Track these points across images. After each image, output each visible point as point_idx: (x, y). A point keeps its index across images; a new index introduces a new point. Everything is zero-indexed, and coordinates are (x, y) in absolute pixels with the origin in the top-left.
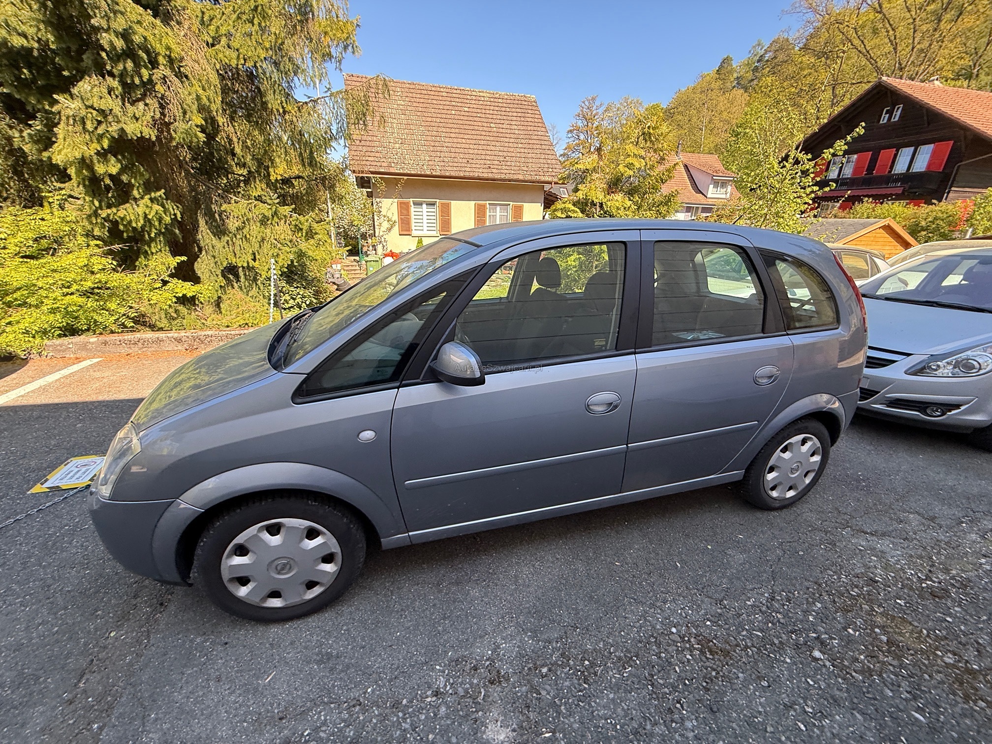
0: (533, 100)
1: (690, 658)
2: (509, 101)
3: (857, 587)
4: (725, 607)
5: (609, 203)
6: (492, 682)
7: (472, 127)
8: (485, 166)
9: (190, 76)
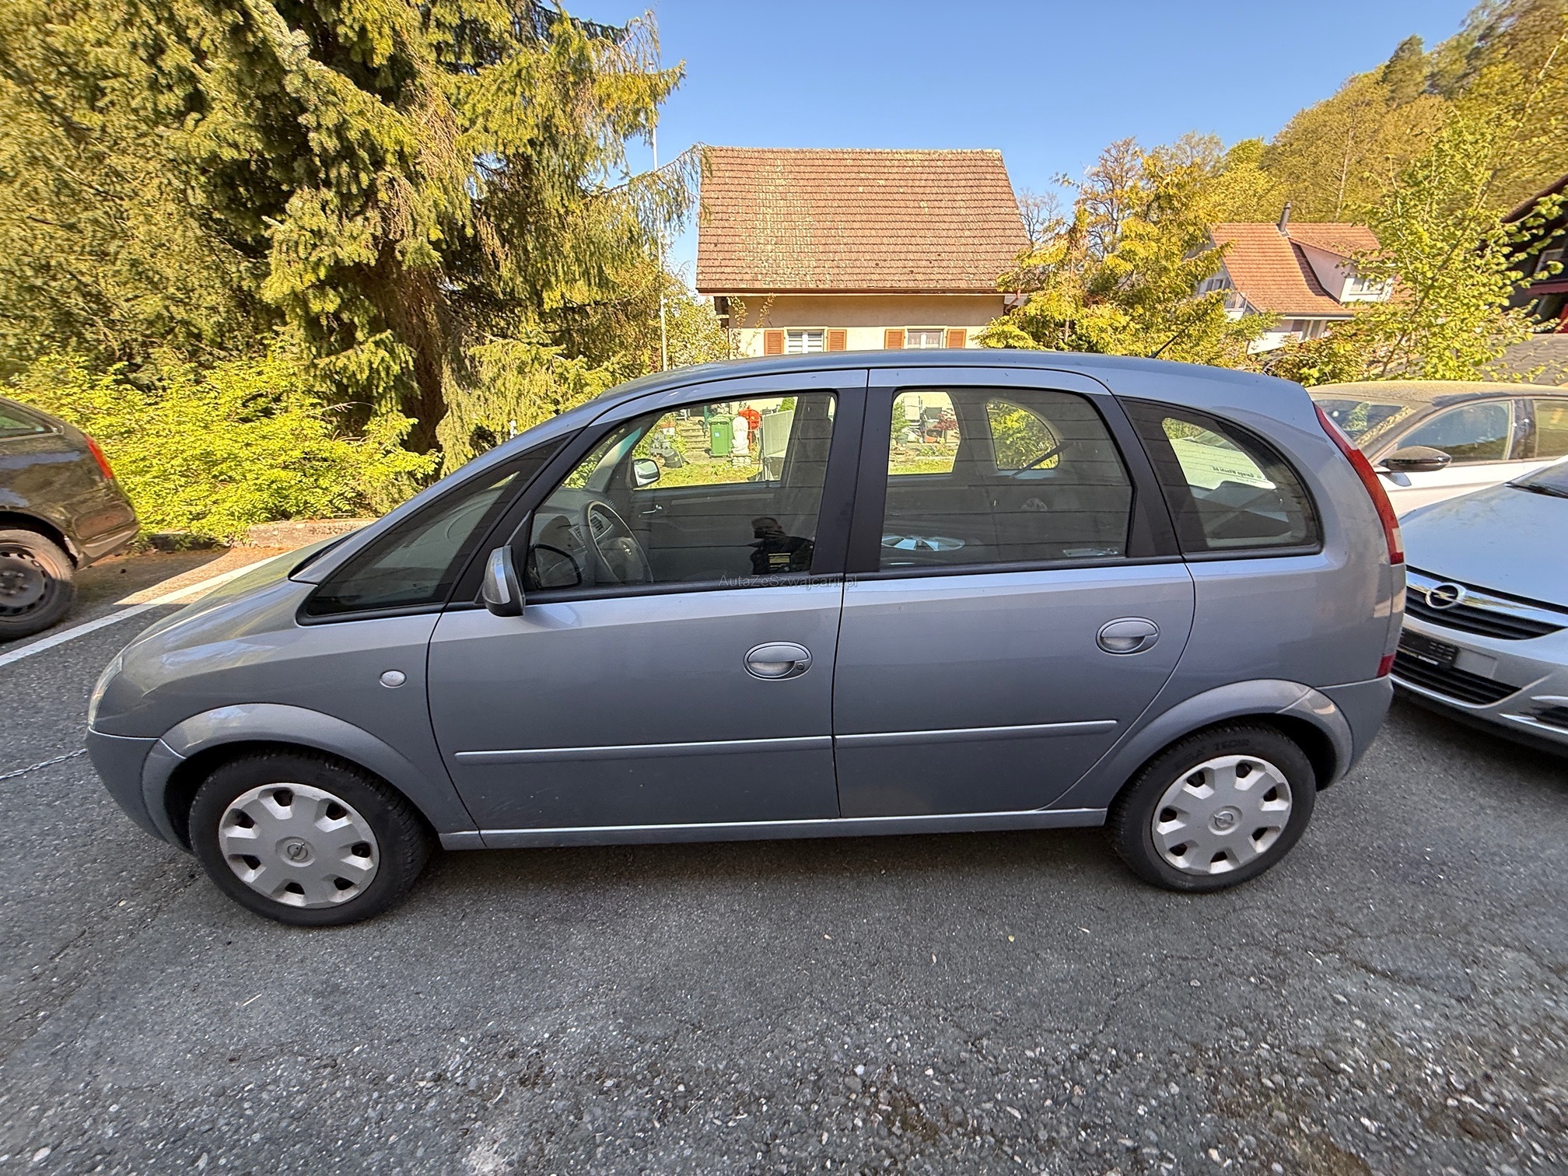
0: (996, 157)
1: (860, 1124)
2: (954, 163)
3: (1283, 1072)
4: (979, 1052)
5: (1085, 322)
6: (522, 1082)
7: (888, 211)
8: (905, 270)
9: (426, 175)
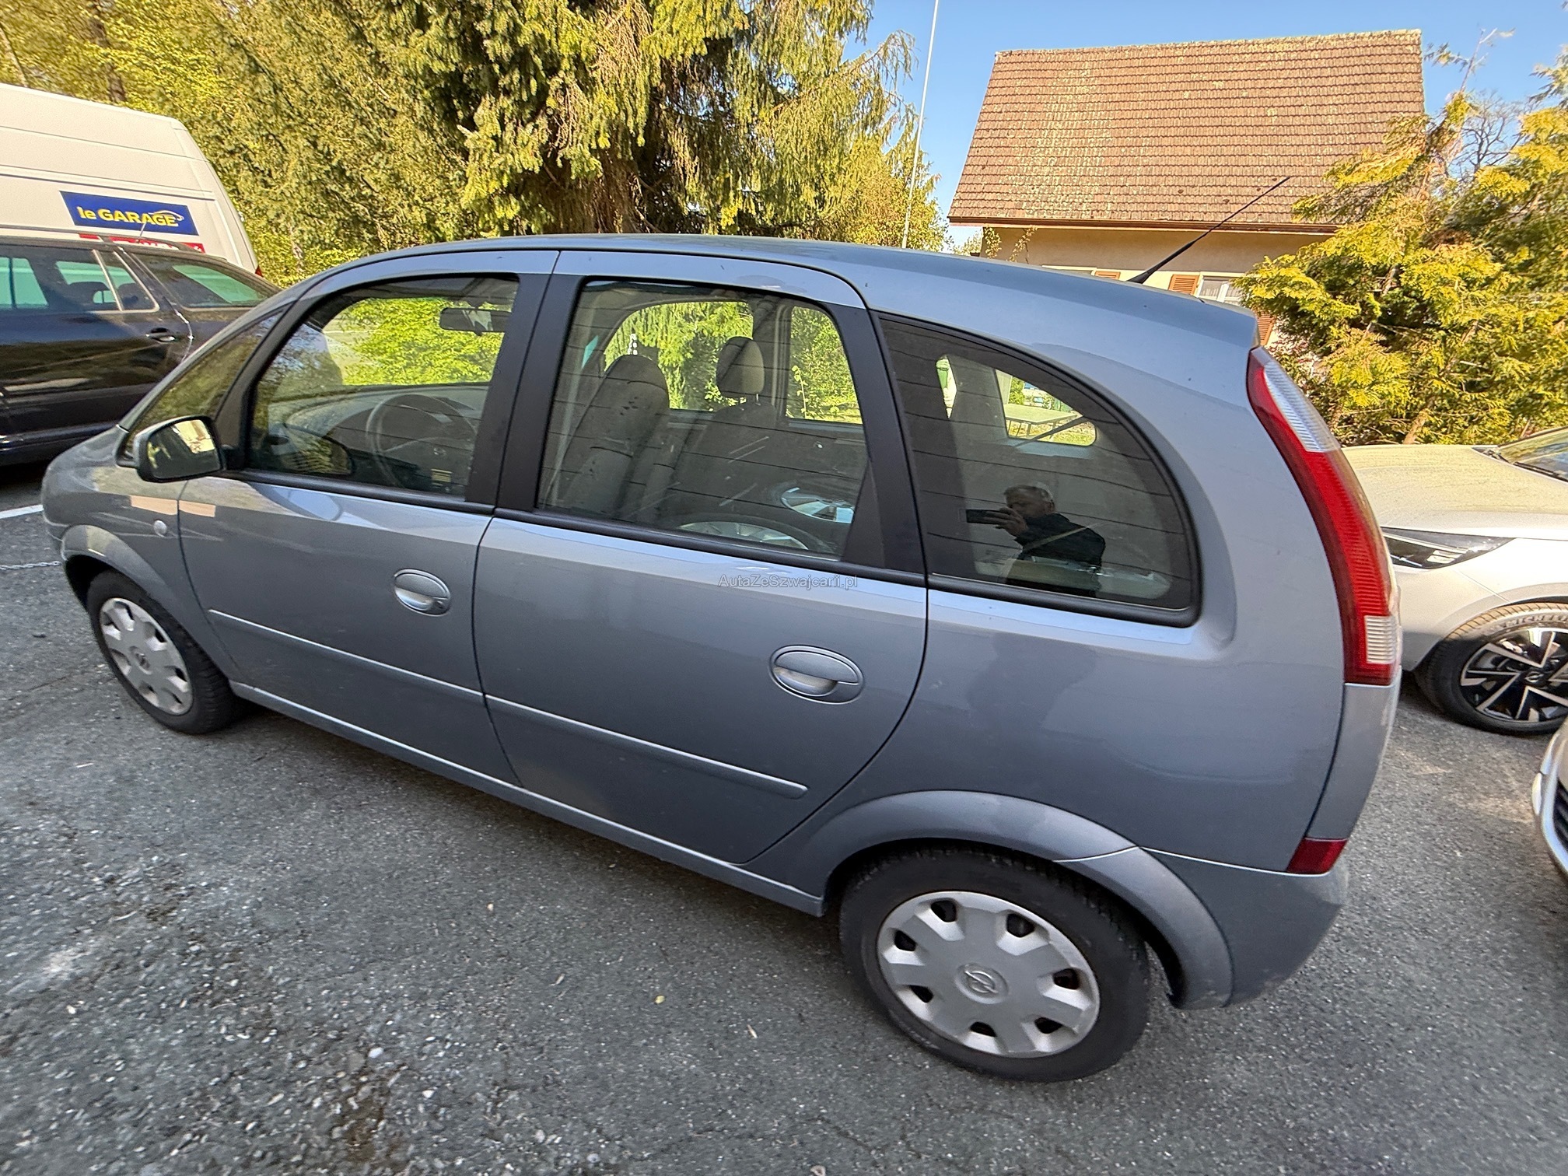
0: (1410, 40)
1: (317, 1105)
6: (150, 913)
8: (1216, 200)
9: (599, 81)
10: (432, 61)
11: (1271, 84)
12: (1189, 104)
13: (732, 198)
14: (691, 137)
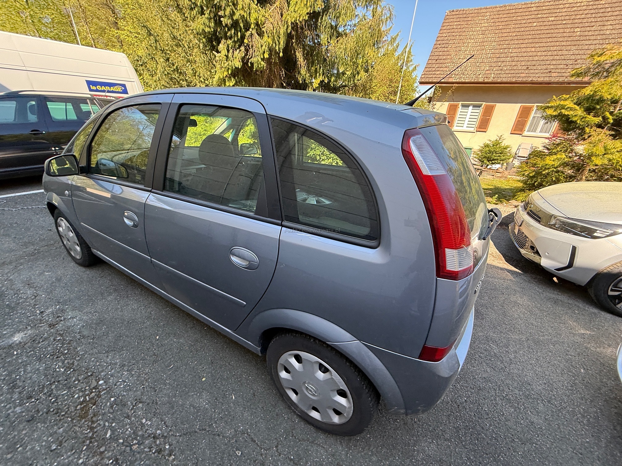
1: (76, 397)
6: (50, 325)
8: (545, 71)
9: (265, 32)
10: (205, 27)
11: (578, 17)
12: (536, 28)
13: (318, 76)
14: (304, 52)
